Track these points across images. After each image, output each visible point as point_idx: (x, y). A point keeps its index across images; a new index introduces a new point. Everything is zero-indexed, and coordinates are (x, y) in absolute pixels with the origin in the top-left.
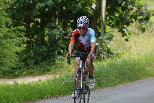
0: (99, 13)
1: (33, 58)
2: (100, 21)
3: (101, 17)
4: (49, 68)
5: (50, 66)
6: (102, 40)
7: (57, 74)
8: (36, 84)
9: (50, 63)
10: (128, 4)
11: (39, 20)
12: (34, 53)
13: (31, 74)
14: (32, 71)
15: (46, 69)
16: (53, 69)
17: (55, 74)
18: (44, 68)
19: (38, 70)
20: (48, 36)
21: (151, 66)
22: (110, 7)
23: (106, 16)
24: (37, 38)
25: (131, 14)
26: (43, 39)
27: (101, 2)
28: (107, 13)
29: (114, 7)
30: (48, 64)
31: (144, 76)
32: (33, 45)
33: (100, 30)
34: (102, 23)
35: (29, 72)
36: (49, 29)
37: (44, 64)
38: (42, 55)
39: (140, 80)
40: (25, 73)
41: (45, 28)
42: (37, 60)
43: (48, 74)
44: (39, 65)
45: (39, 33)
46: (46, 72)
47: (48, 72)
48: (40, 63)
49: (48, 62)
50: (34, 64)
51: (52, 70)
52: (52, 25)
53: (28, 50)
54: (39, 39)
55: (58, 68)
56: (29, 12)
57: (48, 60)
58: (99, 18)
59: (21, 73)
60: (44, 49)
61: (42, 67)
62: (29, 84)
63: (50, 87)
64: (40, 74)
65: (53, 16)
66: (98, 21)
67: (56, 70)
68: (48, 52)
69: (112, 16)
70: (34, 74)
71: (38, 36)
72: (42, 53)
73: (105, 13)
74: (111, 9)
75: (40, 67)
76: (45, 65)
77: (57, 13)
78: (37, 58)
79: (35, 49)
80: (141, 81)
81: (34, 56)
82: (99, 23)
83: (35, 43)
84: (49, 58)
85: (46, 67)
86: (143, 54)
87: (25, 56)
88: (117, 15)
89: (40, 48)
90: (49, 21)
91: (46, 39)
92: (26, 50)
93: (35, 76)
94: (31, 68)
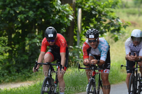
0: (75, 25)
1: (15, 66)
2: (76, 31)
3: (77, 28)
4: (30, 75)
5: (31, 74)
6: (78, 48)
7: (38, 80)
8: (18, 90)
9: (31, 71)
10: (101, 15)
11: (20, 31)
12: (16, 61)
13: (13, 81)
14: (15, 78)
15: (27, 76)
16: (34, 76)
17: (35, 80)
18: (25, 75)
19: (20, 77)
20: (28, 46)
21: (124, 72)
22: (85, 18)
23: (82, 27)
24: (18, 47)
25: (104, 25)
26: (24, 48)
27: (77, 14)
28: (83, 24)
29: (89, 18)
30: (29, 71)
31: (117, 81)
32: (15, 54)
33: (76, 40)
34: (78, 33)
35: (12, 79)
36: (30, 39)
37: (25, 71)
38: (24, 63)
39: (114, 84)
40: (7, 80)
41: (26, 38)
42: (19, 67)
43: (29, 80)
44: (21, 72)
45: (21, 43)
46: (27, 79)
47: (29, 79)
48: (22, 71)
49: (28, 70)
50: (16, 72)
51: (32, 77)
52: (33, 35)
53: (10, 59)
54: (21, 48)
55: (39, 75)
56: (11, 24)
57: (29, 67)
58: (76, 29)
59: (4, 80)
60: (25, 58)
61: (24, 74)
62: (11, 90)
63: (30, 92)
64: (22, 81)
65: (34, 27)
66: (74, 31)
67: (36, 77)
68: (29, 60)
69: (87, 27)
70: (16, 81)
71: (19, 45)
72: (24, 61)
73: (81, 24)
74: (86, 20)
75: (21, 74)
76: (26, 73)
77: (36, 24)
78: (19, 66)
79: (17, 58)
80: (115, 86)
81: (16, 64)
82: (75, 33)
83: (17, 52)
84: (30, 66)
85: (27, 74)
86: (117, 61)
87: (8, 64)
88: (92, 26)
89: (22, 56)
90: (30, 32)
91: (27, 48)
92: (9, 59)
93: (17, 82)
94: (13, 75)
